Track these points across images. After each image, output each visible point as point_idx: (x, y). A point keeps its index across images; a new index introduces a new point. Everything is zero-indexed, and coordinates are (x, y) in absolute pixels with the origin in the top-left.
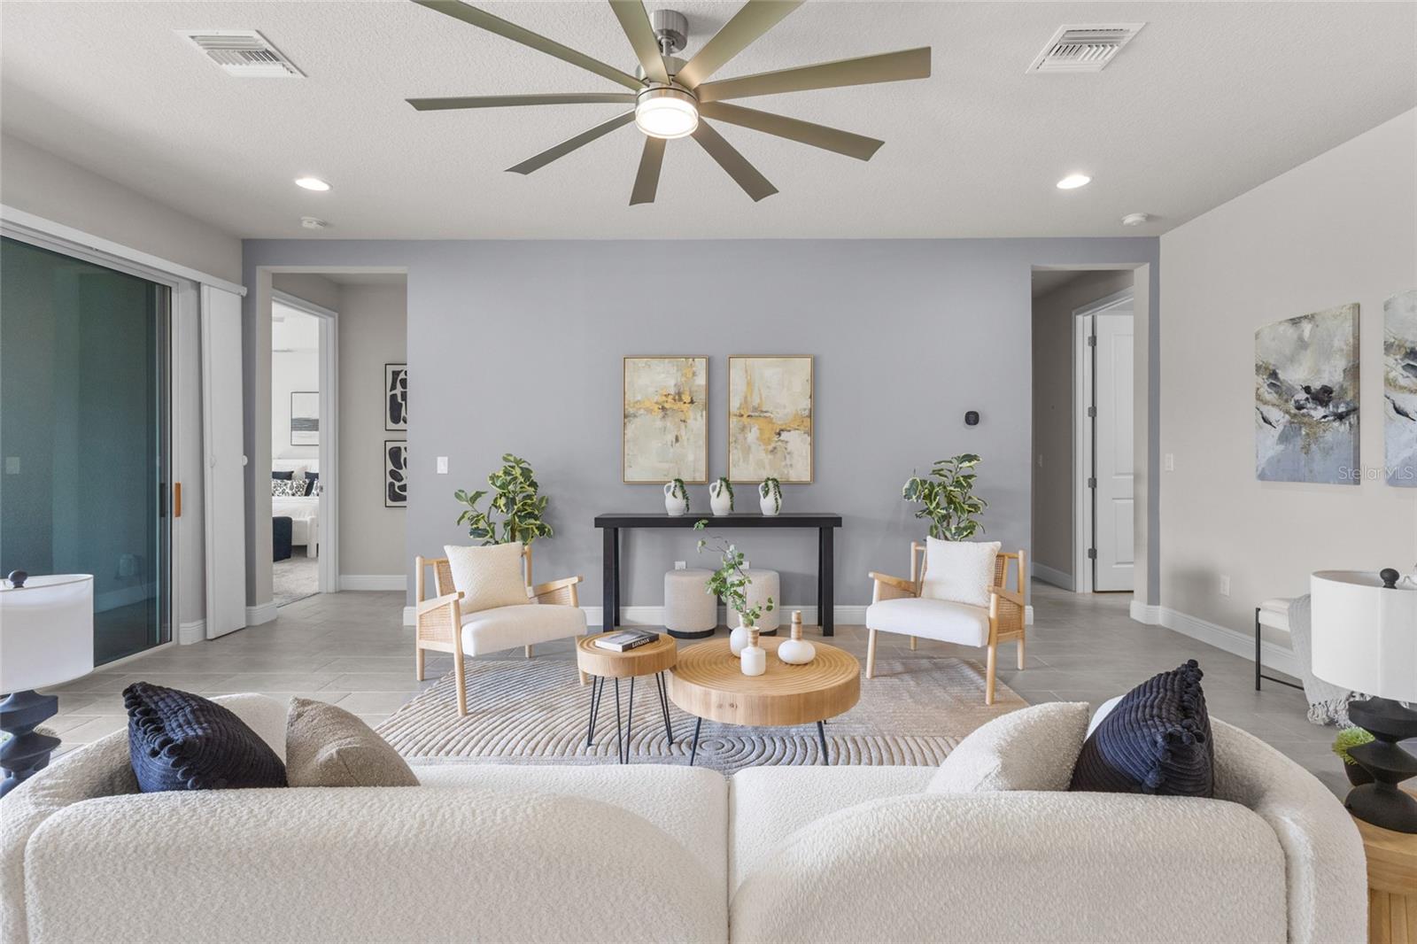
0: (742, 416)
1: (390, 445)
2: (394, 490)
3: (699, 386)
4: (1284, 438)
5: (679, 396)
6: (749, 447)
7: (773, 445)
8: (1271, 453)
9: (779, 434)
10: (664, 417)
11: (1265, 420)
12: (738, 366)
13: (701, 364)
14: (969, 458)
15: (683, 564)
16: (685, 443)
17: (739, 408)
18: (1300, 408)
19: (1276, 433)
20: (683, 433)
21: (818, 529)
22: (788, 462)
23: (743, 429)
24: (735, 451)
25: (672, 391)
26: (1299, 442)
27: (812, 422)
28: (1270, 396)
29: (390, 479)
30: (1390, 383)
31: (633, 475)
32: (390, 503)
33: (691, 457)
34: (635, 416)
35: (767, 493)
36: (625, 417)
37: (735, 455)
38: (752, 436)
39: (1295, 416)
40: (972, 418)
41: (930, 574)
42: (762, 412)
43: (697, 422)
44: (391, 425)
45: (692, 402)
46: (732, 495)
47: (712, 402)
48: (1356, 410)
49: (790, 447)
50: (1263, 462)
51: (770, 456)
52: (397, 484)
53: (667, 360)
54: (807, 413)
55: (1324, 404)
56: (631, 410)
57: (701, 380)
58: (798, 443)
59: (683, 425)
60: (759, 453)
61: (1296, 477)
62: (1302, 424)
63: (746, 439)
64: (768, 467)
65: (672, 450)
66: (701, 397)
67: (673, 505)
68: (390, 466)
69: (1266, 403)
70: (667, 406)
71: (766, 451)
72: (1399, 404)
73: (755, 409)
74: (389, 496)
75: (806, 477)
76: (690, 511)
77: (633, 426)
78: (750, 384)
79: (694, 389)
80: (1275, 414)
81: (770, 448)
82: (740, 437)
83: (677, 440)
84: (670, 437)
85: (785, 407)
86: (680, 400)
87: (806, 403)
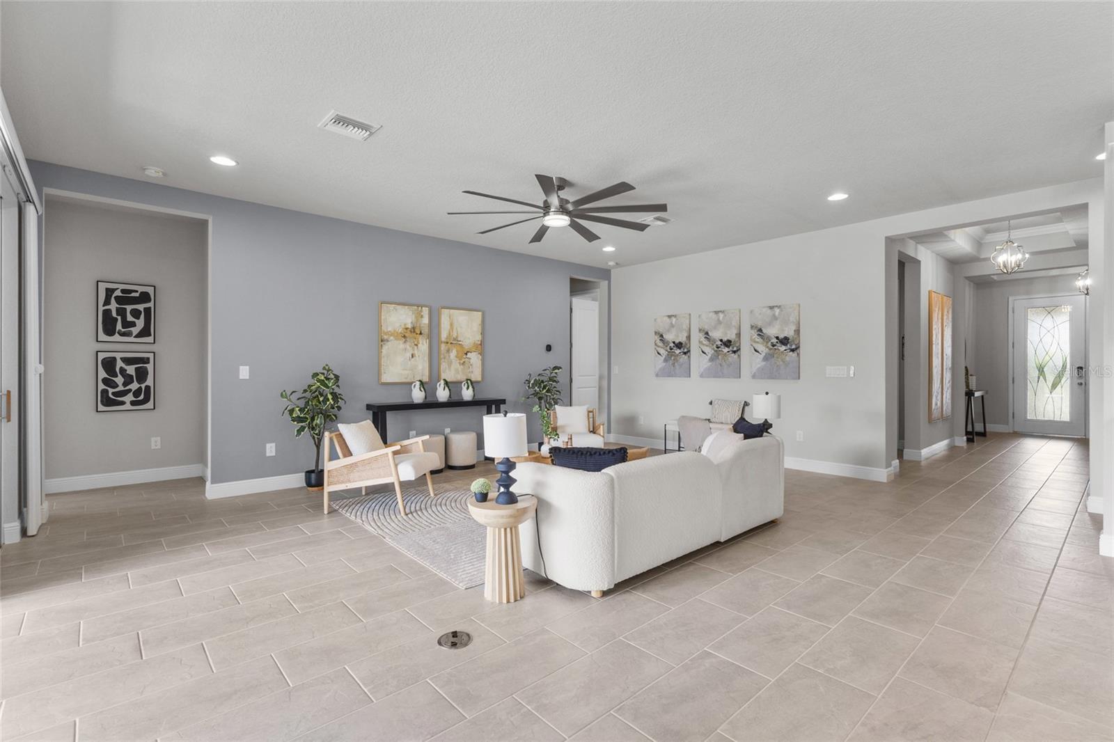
0: (447, 343)
1: (101, 356)
2: (108, 396)
3: (424, 324)
4: (666, 360)
5: (413, 330)
6: (451, 362)
7: (463, 360)
8: (660, 366)
9: (466, 354)
10: (405, 342)
11: (658, 353)
12: (445, 313)
13: (425, 311)
14: (556, 368)
15: (414, 432)
16: (417, 359)
17: (447, 338)
18: (671, 349)
19: (663, 358)
20: (416, 352)
21: (486, 407)
22: (471, 370)
23: (448, 351)
24: (444, 364)
25: (409, 326)
26: (671, 362)
27: (481, 347)
28: (660, 344)
29: (101, 386)
30: (700, 342)
31: (387, 378)
32: (101, 407)
33: (420, 367)
34: (388, 341)
35: (468, 388)
36: (382, 341)
37: (444, 366)
38: (453, 354)
39: (669, 352)
40: (549, 348)
41: (560, 423)
42: (458, 341)
43: (424, 346)
44: (102, 337)
45: (421, 334)
46: (450, 390)
47: (432, 333)
48: (689, 351)
49: (472, 361)
50: (658, 369)
51: (462, 367)
52: (111, 391)
53: (407, 307)
54: (479, 342)
55: (680, 348)
56: (385, 337)
57: (426, 320)
58: (475, 358)
59: (416, 347)
60: (456, 365)
61: (670, 375)
62: (672, 355)
63: (449, 356)
64: (461, 373)
65: (409, 363)
66: (425, 331)
67: (418, 396)
68: (102, 374)
69: (659, 347)
70: (407, 335)
71: (460, 363)
72: (704, 350)
73: (455, 339)
74: (102, 401)
75: (479, 379)
76: (427, 400)
77: (387, 347)
78: (451, 325)
79: (422, 325)
80: (662, 351)
81: (462, 362)
82: (447, 355)
83: (412, 357)
84: (409, 355)
85: (469, 339)
86: (414, 332)
87: (479, 337)
